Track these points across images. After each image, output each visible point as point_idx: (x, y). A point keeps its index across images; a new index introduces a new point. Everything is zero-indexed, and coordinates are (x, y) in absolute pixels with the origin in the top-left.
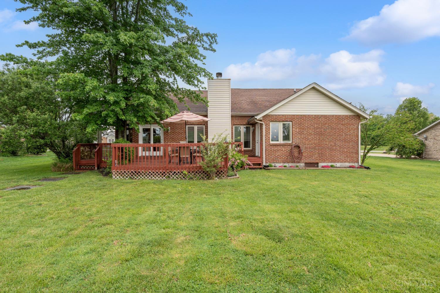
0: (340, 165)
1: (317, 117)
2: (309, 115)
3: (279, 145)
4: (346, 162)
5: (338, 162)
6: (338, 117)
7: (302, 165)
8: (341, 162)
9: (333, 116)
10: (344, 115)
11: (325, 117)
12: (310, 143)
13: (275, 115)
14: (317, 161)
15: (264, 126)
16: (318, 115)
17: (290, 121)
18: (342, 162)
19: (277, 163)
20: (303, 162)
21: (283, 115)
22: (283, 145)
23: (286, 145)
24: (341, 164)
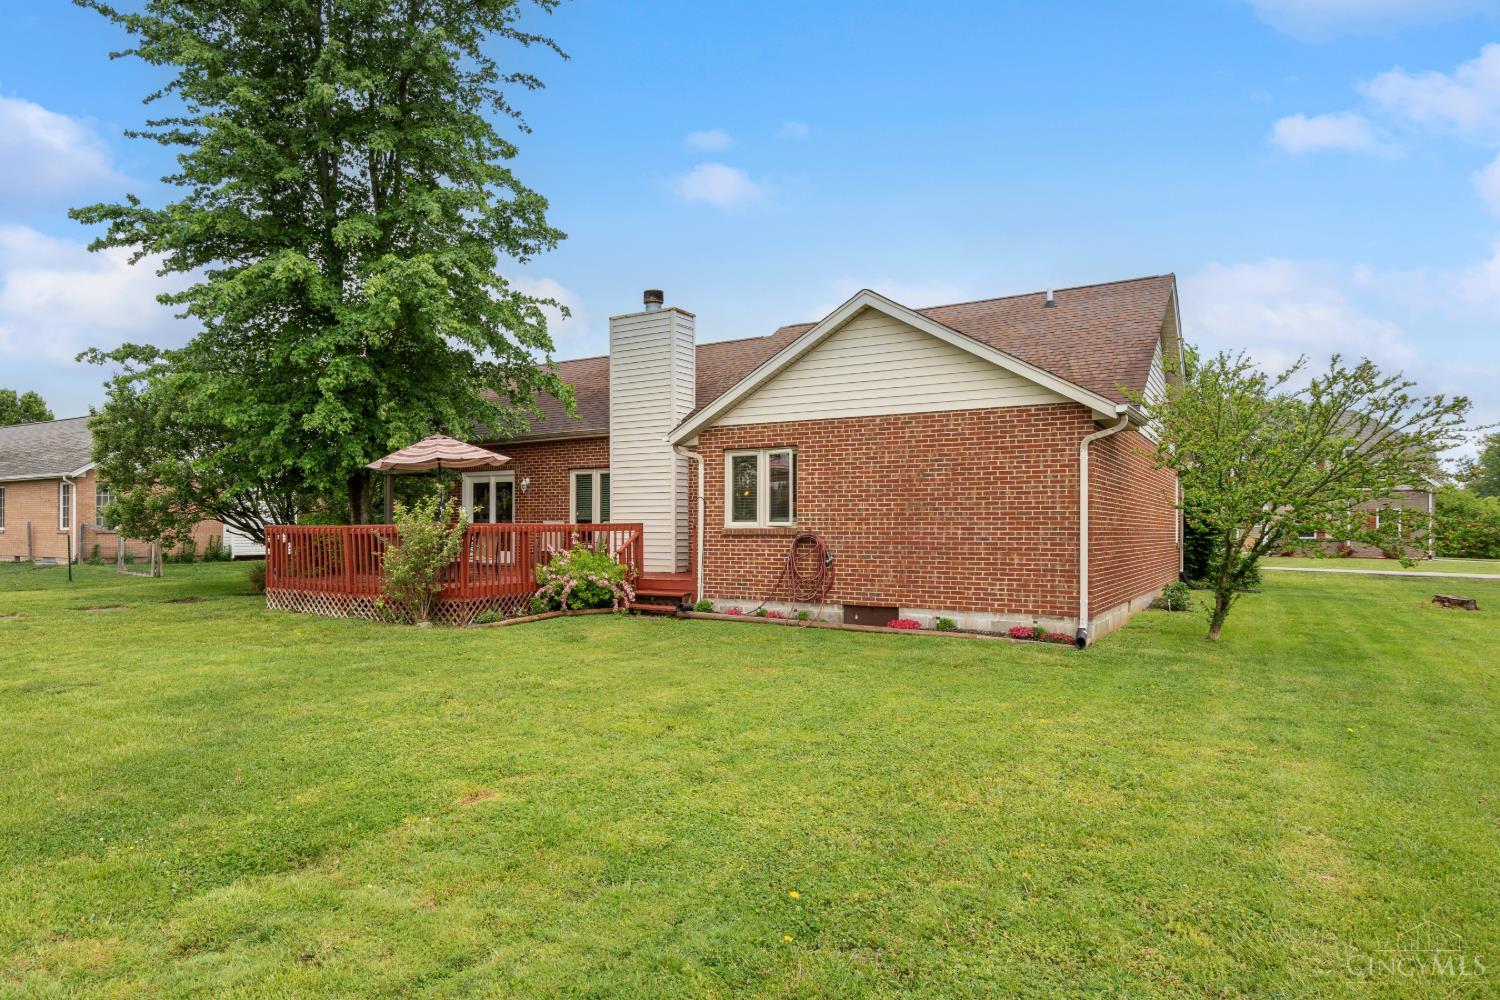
0: (993, 623)
1: (892, 424)
2: (859, 419)
3: (752, 536)
4: (1019, 612)
5: (983, 610)
6: (981, 417)
7: (832, 612)
8: (996, 611)
9: (960, 414)
10: (1010, 409)
11: (926, 419)
12: (864, 527)
13: (741, 428)
14: (891, 602)
15: (701, 467)
16: (897, 417)
17: (789, 446)
18: (1002, 611)
19: (743, 598)
20: (838, 603)
21: (764, 426)
22: (763, 536)
23: (776, 536)
24: (997, 618)
